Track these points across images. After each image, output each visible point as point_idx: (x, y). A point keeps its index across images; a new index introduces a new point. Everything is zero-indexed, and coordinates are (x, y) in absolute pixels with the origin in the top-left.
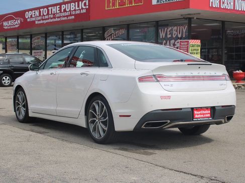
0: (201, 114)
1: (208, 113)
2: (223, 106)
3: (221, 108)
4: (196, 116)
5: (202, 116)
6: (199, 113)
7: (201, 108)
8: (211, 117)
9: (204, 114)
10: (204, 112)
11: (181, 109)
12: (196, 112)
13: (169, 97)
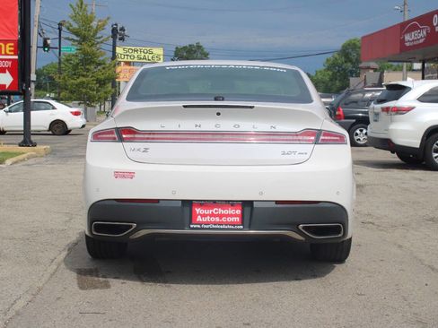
0: (212, 215)
1: (236, 215)
2: (277, 202)
3: (274, 205)
4: (199, 219)
5: (218, 219)
6: (210, 212)
7: (215, 202)
8: (242, 224)
9: (221, 216)
10: (221, 211)
11: (158, 201)
12: (198, 210)
13: (131, 175)
